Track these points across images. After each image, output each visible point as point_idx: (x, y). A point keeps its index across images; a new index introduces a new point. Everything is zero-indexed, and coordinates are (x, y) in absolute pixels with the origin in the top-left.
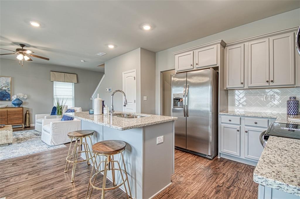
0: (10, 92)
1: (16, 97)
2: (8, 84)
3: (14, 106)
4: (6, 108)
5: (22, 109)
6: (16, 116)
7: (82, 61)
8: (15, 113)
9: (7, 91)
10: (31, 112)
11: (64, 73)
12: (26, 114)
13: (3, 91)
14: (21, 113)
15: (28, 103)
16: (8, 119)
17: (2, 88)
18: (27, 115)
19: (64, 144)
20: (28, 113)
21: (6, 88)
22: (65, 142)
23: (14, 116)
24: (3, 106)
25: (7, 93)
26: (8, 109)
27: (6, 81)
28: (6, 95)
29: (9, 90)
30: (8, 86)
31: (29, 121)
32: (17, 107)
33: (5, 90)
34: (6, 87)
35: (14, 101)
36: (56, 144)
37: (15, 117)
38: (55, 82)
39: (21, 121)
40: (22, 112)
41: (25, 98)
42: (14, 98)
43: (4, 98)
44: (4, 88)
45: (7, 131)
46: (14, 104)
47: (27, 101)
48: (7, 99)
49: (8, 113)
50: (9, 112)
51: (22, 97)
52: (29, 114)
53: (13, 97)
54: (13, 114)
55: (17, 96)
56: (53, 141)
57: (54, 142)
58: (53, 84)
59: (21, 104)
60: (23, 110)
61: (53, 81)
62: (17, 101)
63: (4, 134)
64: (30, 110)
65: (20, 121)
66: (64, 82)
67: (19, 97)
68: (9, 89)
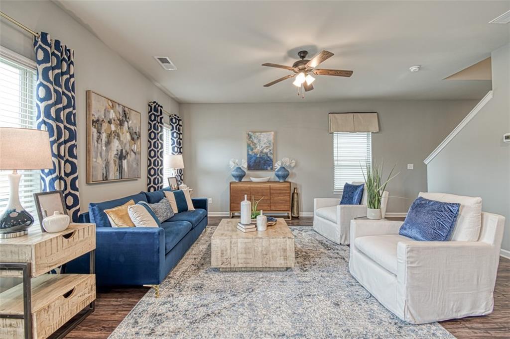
0: (272, 156)
1: (280, 164)
2: (269, 144)
3: (277, 179)
4: (269, 182)
5: (288, 185)
6: (281, 196)
7: (413, 69)
8: (280, 192)
9: (269, 155)
10: (299, 192)
11: (352, 114)
12: (293, 194)
13: (264, 155)
14: (288, 193)
15: (295, 175)
16: (271, 201)
17: (263, 150)
18: (295, 195)
19: (439, 322)
20: (295, 192)
21: (268, 151)
22: (442, 318)
23: (279, 196)
24: (264, 180)
25: (269, 157)
26: (272, 185)
27: (268, 138)
28: (268, 160)
29: (271, 154)
30: (269, 147)
31: (298, 207)
32: (281, 181)
33: (267, 154)
34: (267, 147)
35: (278, 171)
36: (419, 318)
37: (280, 199)
38: (335, 135)
39: (288, 205)
40: (289, 191)
41: (293, 165)
42: (278, 165)
43: (265, 167)
44: (265, 150)
45: (285, 239)
46: (278, 176)
47: (294, 171)
48: (269, 168)
49: (271, 191)
50: (272, 189)
51: (288, 164)
52: (297, 194)
53: (276, 165)
54: (277, 193)
55: (282, 163)
56: (411, 309)
57: (413, 312)
58: (333, 137)
59: (287, 175)
60: (290, 186)
61: (332, 133)
62: (282, 172)
63: (280, 246)
64: (298, 187)
65: (286, 207)
66: (354, 131)
67: (285, 165)
68: (272, 151)
